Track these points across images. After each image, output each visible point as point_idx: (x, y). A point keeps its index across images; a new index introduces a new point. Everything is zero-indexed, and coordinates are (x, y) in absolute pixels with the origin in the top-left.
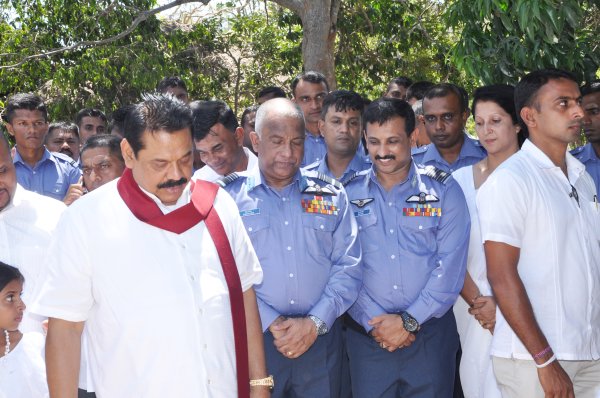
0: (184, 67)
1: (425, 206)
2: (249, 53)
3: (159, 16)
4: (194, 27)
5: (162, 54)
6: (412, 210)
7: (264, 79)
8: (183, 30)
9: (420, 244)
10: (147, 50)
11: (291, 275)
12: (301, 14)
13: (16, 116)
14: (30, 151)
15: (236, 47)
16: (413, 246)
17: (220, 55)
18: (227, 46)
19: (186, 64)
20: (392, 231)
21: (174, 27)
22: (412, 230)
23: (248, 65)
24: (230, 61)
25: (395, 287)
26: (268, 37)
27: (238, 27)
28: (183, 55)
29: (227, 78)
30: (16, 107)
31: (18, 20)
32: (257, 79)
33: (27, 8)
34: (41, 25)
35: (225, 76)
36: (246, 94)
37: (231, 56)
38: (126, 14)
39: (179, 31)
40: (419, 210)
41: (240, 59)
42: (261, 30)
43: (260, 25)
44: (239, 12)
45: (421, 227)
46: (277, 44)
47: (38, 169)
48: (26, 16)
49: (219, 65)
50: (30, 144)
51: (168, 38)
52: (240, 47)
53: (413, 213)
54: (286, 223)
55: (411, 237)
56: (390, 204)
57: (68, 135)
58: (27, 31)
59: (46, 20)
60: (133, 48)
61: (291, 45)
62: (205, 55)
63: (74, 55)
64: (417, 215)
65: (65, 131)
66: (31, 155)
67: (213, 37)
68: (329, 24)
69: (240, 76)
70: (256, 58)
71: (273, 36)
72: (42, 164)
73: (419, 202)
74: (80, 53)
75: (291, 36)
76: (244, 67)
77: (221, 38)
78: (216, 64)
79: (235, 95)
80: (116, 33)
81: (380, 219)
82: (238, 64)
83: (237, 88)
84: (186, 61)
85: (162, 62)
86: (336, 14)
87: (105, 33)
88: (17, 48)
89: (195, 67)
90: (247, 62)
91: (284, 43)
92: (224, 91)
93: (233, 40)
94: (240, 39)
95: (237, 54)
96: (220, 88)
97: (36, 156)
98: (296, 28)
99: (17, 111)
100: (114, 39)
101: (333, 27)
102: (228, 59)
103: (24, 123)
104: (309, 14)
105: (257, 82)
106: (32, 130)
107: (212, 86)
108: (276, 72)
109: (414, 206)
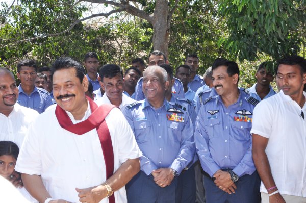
0: (94, 47)
1: (245, 116)
2: (126, 41)
3: (83, 22)
4: (100, 28)
5: (84, 40)
6: (238, 118)
7: (133, 54)
8: (94, 29)
9: (241, 135)
10: (77, 38)
11: (160, 149)
12: (152, 23)
13: (22, 70)
14: (28, 86)
15: (120, 38)
16: (237, 136)
17: (112, 42)
18: (115, 38)
19: (96, 45)
20: (227, 128)
21: (90, 27)
22: (237, 128)
23: (125, 46)
24: (116, 44)
25: (226, 156)
26: (136, 34)
27: (121, 29)
28: (94, 41)
29: (115, 53)
30: (22, 65)
31: (15, 22)
32: (130, 54)
33: (19, 17)
34: (26, 25)
35: (114, 52)
36: (124, 61)
37: (117, 42)
38: (67, 21)
39: (93, 29)
40: (241, 118)
41: (122, 44)
42: (132, 30)
43: (131, 27)
44: (121, 21)
45: (242, 127)
46: (140, 37)
47: (31, 96)
48: (19, 21)
49: (111, 47)
50: (28, 83)
51: (87, 33)
52: (122, 38)
53: (238, 120)
54: (159, 125)
55: (237, 132)
56: (227, 114)
57: (42, 80)
58: (19, 28)
59: (28, 23)
60: (70, 37)
61: (146, 37)
62: (104, 41)
63: (41, 40)
64: (240, 121)
65: (41, 78)
66: (28, 89)
67: (109, 33)
68: (166, 28)
69: (121, 52)
70: (129, 43)
71: (138, 33)
72: (33, 94)
73: (242, 114)
74: (44, 39)
75: (147, 33)
76: (123, 47)
77: (113, 33)
78: (110, 46)
79: (119, 61)
80: (62, 30)
81: (221, 121)
82: (120, 46)
83: (120, 58)
84: (96, 44)
85: (84, 44)
86: (169, 24)
87: (56, 30)
88: (14, 36)
89: (100, 47)
90: (125, 45)
91: (143, 37)
92: (113, 59)
93: (119, 35)
94: (122, 34)
95: (120, 41)
96: (112, 58)
97: (30, 89)
98: (150, 29)
99: (22, 67)
100: (61, 33)
101: (168, 30)
102: (115, 44)
103: (26, 73)
104: (157, 23)
105: (129, 55)
106: (29, 76)
107: (108, 57)
108: (138, 51)
109: (239, 116)
